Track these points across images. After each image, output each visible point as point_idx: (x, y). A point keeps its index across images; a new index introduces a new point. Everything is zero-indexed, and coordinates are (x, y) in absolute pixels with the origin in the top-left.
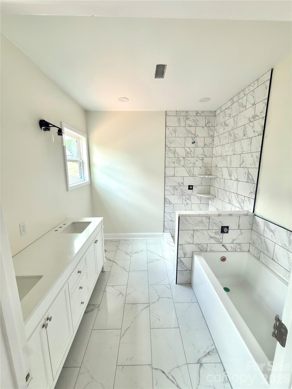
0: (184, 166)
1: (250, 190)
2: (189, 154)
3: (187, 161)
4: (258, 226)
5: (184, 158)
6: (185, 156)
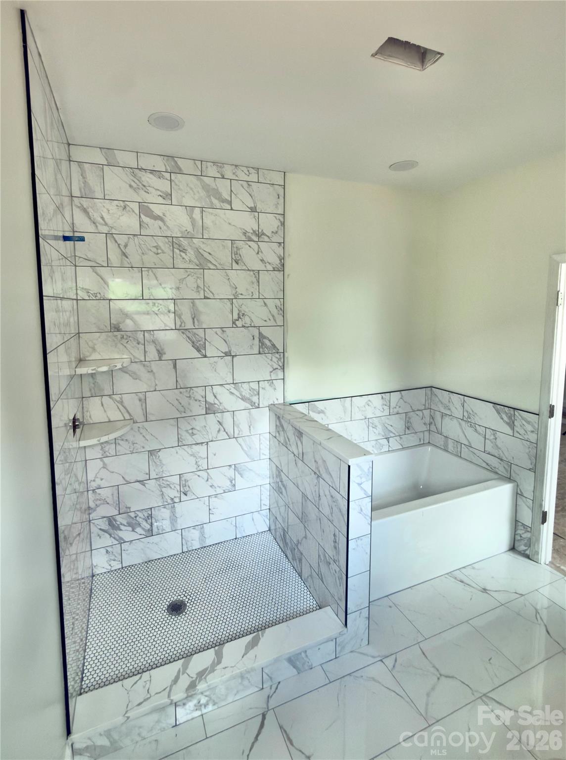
1: (272, 366)
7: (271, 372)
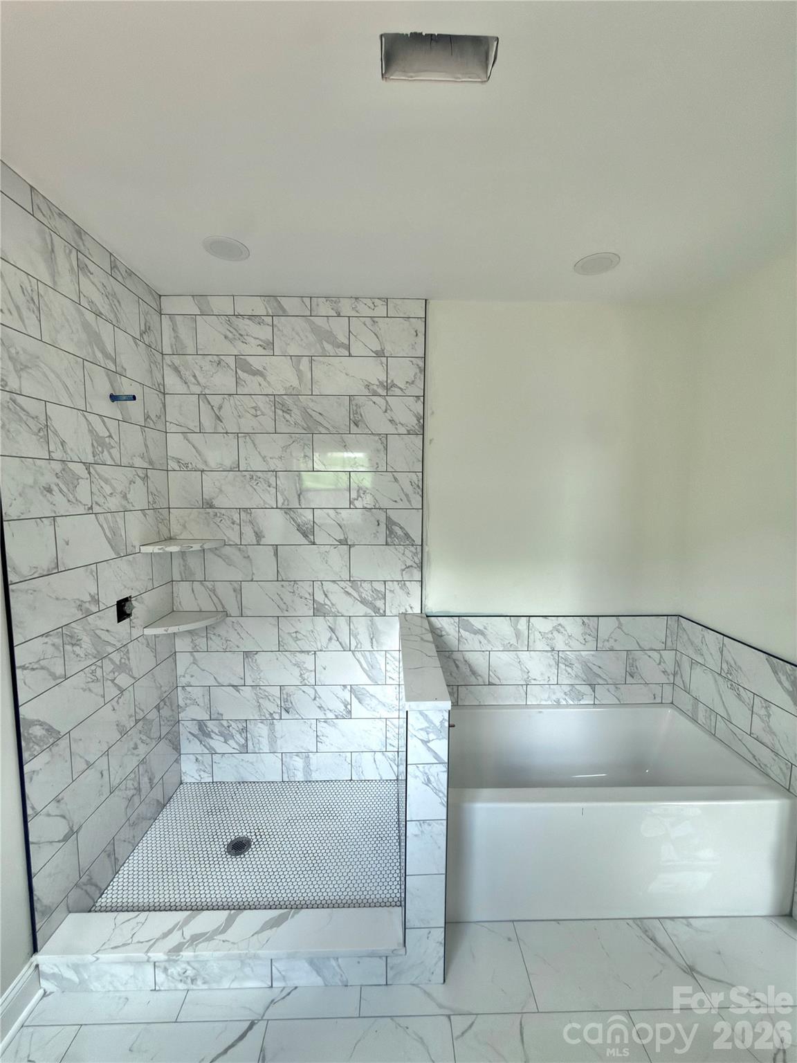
0: (91, 508)
1: (404, 562)
2: (106, 452)
3: (102, 484)
4: (442, 636)
5: (87, 466)
6: (90, 459)
7: (403, 570)
